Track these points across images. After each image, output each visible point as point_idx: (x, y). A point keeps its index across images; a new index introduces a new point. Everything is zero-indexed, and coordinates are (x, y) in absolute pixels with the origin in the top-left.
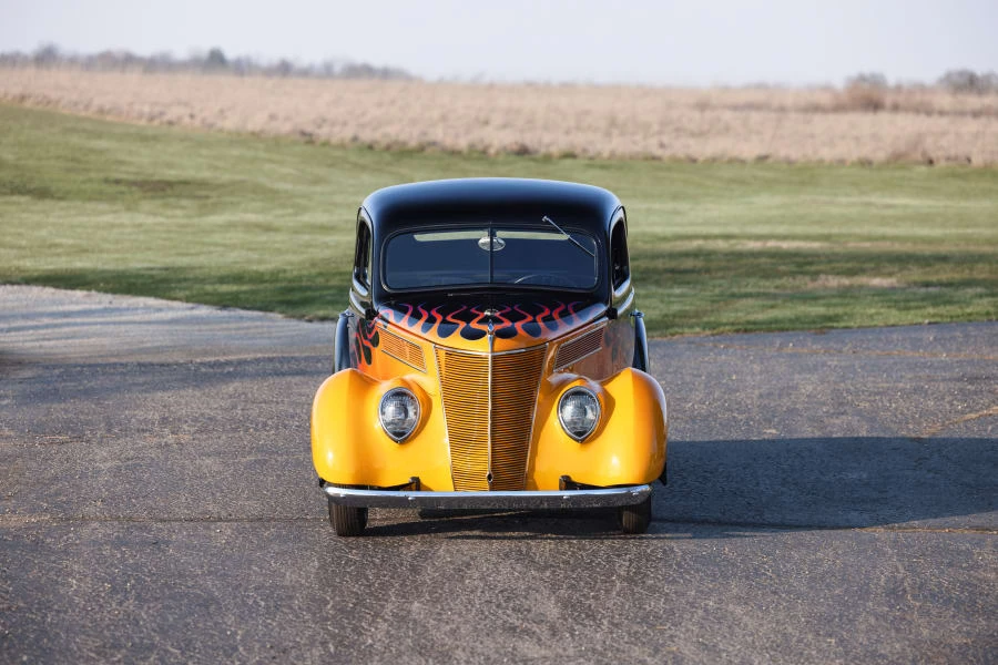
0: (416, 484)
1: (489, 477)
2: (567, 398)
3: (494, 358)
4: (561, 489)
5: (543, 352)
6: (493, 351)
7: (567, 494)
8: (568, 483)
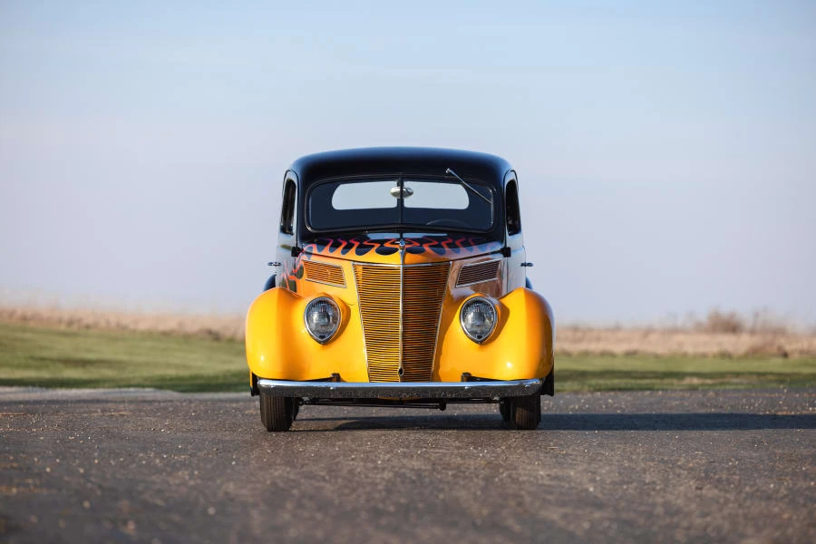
0: (337, 377)
1: (401, 371)
2: (468, 306)
3: (405, 269)
4: (462, 381)
5: (447, 267)
6: (403, 263)
7: (467, 385)
8: (468, 377)
